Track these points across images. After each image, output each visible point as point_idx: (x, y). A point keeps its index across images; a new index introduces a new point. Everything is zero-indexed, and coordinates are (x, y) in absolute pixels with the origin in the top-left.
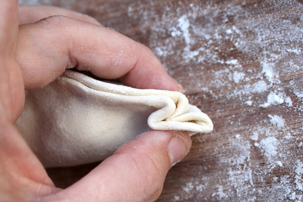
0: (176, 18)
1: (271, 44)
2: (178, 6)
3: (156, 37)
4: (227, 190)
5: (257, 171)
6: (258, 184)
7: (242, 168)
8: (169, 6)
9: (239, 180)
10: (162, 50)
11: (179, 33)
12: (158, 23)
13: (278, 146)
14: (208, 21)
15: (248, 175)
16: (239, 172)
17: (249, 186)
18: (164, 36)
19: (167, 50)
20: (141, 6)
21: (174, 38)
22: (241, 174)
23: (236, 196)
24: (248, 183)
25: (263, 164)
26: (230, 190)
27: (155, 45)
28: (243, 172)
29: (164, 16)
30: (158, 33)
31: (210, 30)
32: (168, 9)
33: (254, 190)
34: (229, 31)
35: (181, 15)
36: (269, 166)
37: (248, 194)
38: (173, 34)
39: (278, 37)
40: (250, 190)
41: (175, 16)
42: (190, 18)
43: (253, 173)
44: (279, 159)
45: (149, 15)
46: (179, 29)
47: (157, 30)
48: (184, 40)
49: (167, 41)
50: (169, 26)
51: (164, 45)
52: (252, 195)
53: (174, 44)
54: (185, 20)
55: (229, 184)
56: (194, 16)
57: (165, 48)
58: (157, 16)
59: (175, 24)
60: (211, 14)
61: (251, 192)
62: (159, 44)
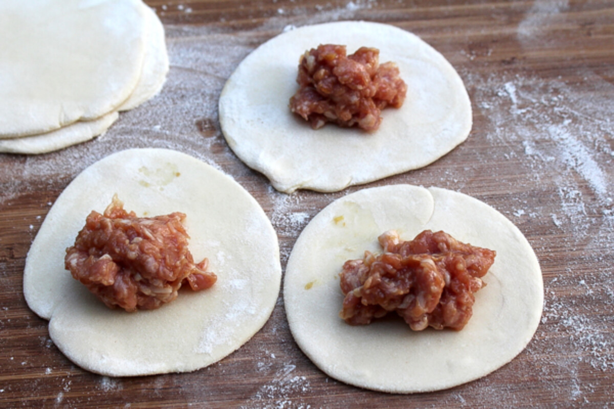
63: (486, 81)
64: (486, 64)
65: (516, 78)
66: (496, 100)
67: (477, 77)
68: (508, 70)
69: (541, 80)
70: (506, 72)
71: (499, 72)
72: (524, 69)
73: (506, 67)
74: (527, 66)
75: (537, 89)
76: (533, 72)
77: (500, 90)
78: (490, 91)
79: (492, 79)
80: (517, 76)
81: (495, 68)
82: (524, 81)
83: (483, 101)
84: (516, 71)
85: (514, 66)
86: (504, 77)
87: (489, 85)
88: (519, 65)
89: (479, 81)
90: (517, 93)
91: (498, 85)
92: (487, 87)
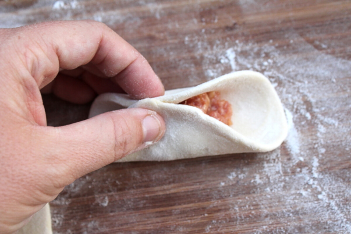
0: (224, 50)
1: (296, 75)
2: (226, 41)
3: (208, 62)
4: (263, 178)
5: (285, 164)
6: (286, 173)
7: (274, 162)
8: (219, 40)
9: (272, 171)
10: (213, 72)
11: (227, 61)
12: (210, 52)
13: (301, 147)
14: (250, 55)
15: (279, 167)
16: (272, 165)
17: (279, 175)
18: (214, 61)
19: (217, 72)
20: (197, 37)
21: (222, 64)
22: (274, 166)
23: (269, 182)
24: (278, 172)
25: (289, 159)
26: (265, 178)
27: (207, 67)
28: (275, 164)
29: (215, 47)
30: (210, 59)
31: (251, 61)
32: (218, 42)
33: (283, 178)
34: (266, 63)
35: (229, 47)
36: (294, 161)
37: (279, 181)
38: (222, 61)
39: (301, 71)
40: (280, 177)
41: (224, 48)
42: (236, 51)
43: (282, 166)
44: (301, 155)
45: (202, 45)
46: (227, 58)
47: (209, 57)
48: (230, 66)
49: (217, 65)
50: (219, 54)
51: (214, 68)
52: (281, 182)
53: (223, 69)
54: (232, 52)
55: (264, 173)
56: (239, 50)
57: (215, 71)
58: (209, 47)
59: (224, 54)
60: (252, 49)
61: (280, 180)
62: (211, 67)
63: (212, 49)
64: (213, 31)
65: (236, 44)
66: (219, 67)
67: (205, 44)
68: (230, 36)
69: (256, 45)
70: (228, 39)
71: (223, 38)
72: (243, 35)
73: (229, 33)
74: (246, 31)
75: (252, 54)
76: (250, 37)
77: (223, 57)
78: (215, 58)
79: (217, 46)
80: (237, 42)
81: (220, 35)
82: (242, 47)
83: (209, 69)
84: (236, 36)
85: (235, 32)
86: (226, 44)
87: (214, 52)
88: (238, 31)
89: (206, 49)
90: (236, 59)
91: (221, 52)
92: (212, 54)
